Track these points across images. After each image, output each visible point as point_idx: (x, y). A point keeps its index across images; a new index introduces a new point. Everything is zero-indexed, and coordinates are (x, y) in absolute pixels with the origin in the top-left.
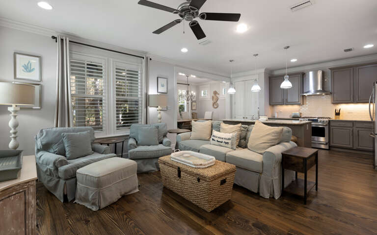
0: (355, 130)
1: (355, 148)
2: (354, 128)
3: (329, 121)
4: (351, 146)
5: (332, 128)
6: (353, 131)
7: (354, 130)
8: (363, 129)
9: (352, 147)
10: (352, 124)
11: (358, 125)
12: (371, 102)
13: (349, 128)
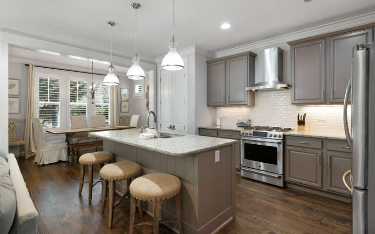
0: (327, 155)
1: (324, 189)
2: (324, 151)
3: (284, 136)
4: (318, 185)
5: (288, 148)
6: (321, 157)
7: (325, 155)
8: (339, 154)
9: (320, 186)
10: (320, 143)
11: (330, 146)
12: (348, 102)
13: (316, 151)
